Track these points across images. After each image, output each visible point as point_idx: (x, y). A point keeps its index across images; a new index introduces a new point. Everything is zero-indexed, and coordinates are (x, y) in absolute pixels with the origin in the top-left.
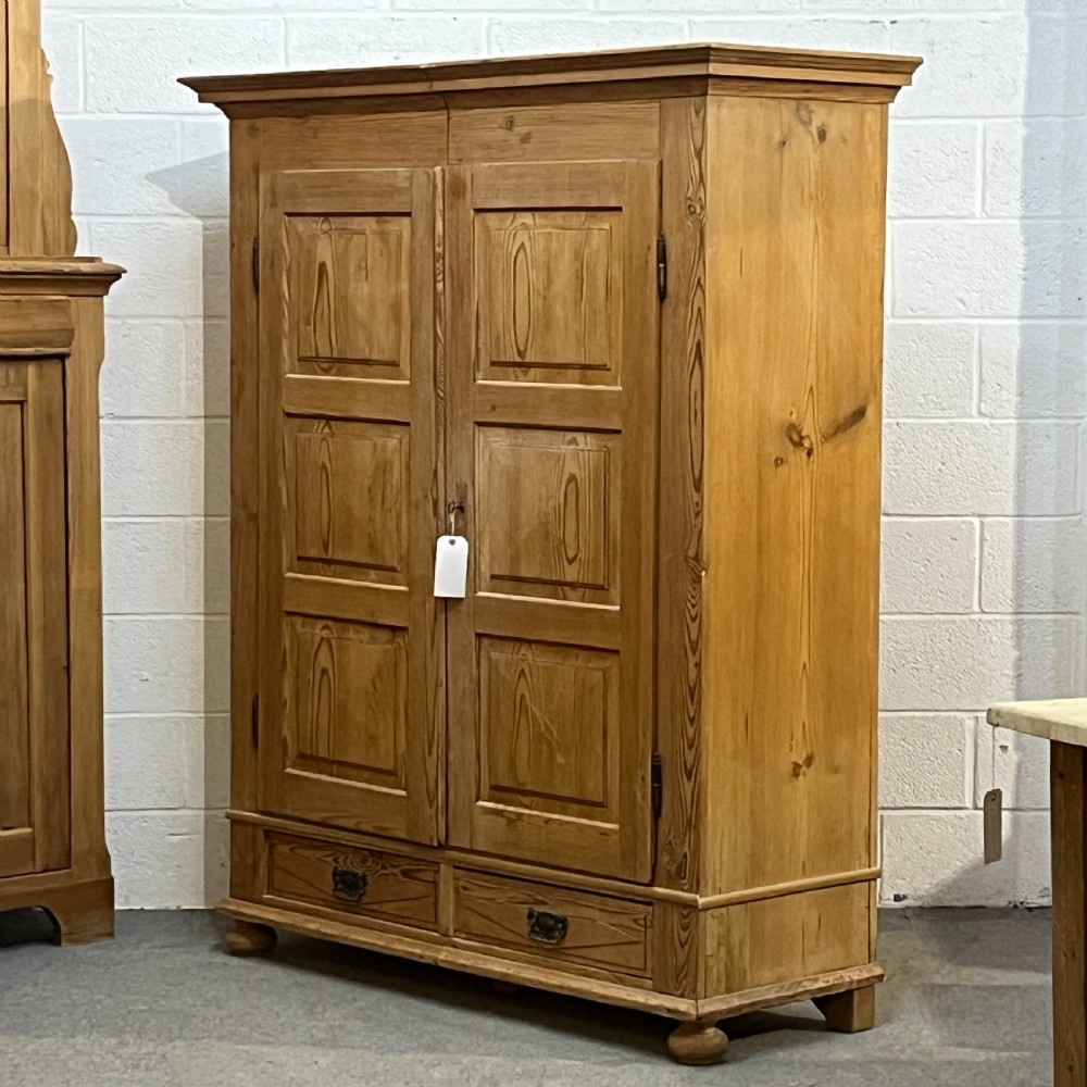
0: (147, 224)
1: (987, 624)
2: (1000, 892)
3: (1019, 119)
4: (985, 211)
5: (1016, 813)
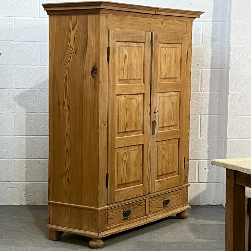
0: (6, 43)
1: (202, 140)
2: (204, 202)
3: (211, 22)
4: (203, 44)
5: (208, 183)
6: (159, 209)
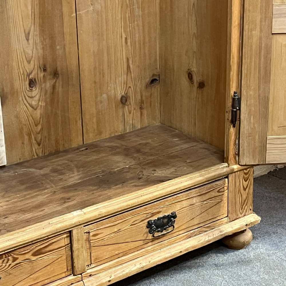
6: (132, 245)
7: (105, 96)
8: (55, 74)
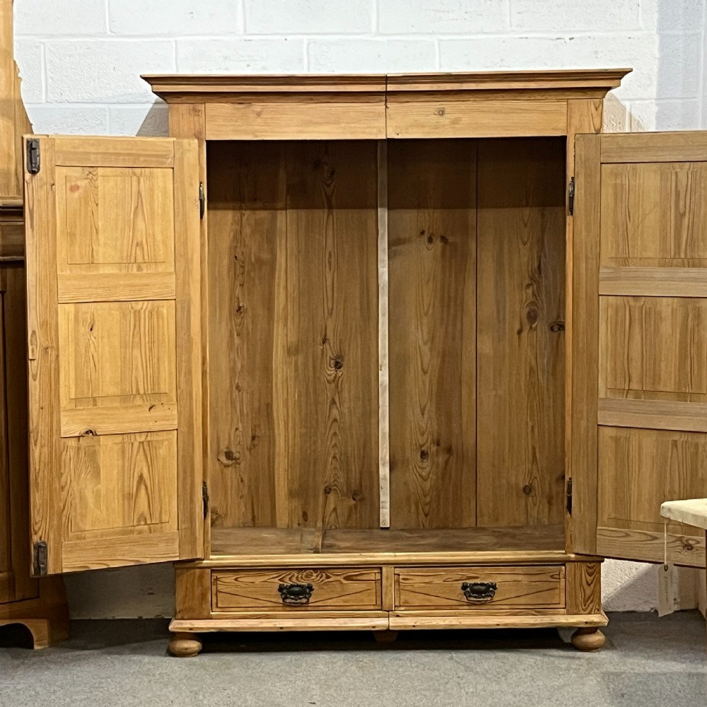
2: (645, 602)
3: (654, 101)
6: (445, 602)
7: (504, 482)
8: (449, 450)
